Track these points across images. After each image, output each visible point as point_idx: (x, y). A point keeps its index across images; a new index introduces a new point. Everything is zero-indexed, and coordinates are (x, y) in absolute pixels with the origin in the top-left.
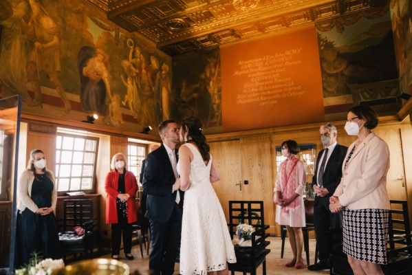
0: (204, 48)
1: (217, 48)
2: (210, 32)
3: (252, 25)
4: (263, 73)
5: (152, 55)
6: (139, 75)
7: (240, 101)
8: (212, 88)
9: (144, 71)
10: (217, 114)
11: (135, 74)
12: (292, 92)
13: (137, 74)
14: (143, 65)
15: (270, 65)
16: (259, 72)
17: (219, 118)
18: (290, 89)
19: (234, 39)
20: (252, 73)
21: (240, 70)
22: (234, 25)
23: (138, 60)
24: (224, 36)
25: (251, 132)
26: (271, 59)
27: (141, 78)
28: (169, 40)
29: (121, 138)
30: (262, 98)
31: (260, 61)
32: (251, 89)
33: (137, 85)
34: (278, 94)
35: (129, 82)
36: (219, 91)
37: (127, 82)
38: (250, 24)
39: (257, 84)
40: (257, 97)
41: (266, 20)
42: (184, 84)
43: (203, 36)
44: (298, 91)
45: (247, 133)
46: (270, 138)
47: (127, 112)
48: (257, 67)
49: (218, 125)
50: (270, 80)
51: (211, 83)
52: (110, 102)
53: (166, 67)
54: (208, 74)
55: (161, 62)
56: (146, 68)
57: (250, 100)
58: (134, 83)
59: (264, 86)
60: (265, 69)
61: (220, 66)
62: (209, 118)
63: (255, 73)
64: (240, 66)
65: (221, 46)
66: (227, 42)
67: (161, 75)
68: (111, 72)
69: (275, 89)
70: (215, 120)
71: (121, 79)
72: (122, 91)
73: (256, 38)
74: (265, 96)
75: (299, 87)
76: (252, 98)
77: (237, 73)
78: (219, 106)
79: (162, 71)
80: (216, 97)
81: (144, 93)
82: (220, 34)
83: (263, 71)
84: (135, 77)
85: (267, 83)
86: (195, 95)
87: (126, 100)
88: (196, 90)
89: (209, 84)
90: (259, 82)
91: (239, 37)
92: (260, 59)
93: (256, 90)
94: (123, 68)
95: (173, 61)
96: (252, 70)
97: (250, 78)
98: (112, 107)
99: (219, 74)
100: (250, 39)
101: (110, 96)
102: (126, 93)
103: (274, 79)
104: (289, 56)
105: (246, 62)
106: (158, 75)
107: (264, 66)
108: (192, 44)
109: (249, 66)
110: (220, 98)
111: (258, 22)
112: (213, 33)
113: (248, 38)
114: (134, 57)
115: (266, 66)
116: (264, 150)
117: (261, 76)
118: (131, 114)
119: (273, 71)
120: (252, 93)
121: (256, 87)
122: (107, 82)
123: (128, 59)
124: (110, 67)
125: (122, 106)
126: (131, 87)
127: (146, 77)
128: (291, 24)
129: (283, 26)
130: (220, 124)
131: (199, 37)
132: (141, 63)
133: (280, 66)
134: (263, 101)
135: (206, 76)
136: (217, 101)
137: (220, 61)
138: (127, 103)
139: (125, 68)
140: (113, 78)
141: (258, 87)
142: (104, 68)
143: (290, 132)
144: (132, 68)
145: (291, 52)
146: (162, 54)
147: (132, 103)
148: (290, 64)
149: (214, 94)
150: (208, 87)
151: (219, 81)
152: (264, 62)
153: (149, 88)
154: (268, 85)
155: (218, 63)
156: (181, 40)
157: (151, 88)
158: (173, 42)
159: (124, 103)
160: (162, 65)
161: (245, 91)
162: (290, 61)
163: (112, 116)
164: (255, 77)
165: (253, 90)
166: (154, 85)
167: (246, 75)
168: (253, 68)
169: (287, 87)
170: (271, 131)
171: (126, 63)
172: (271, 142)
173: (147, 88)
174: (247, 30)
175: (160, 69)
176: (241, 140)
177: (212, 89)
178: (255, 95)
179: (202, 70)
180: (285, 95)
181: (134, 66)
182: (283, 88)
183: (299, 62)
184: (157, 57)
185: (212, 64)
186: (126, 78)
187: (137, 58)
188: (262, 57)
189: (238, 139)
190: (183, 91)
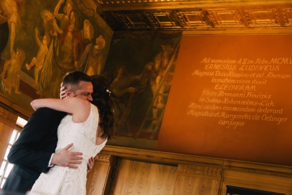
0: (161, 29)
1: (179, 34)
2: (174, 7)
3: (234, 12)
4: (233, 81)
5: (87, 18)
6: (61, 37)
7: (192, 112)
8: (158, 85)
9: (69, 34)
10: (155, 122)
11: (55, 34)
12: (268, 115)
13: (59, 34)
14: (71, 27)
15: (245, 72)
16: (229, 78)
17: (157, 128)
18: (266, 111)
19: (206, 26)
20: (218, 77)
21: (202, 70)
22: (209, 6)
23: (67, 17)
24: (193, 18)
25: (197, 159)
26: (249, 65)
27: (62, 43)
28: (116, 5)
29: (7, 112)
30: (223, 114)
31: (233, 64)
32: (211, 98)
33: (54, 48)
34: (248, 113)
35: (45, 42)
36: (167, 91)
37: (41, 40)
38: (231, 8)
39: (221, 94)
40: (216, 111)
41: (255, 8)
42: (120, 71)
43: (163, 11)
44: (277, 116)
45: (191, 158)
46: (222, 174)
47: (28, 80)
48: (227, 71)
49: (152, 137)
50: (241, 92)
51: (158, 78)
52: (9, 58)
53: (102, 41)
54: (157, 66)
55: (97, 32)
56: (73, 32)
57: (206, 114)
58: (51, 46)
59: (230, 98)
60: (238, 75)
61: (176, 58)
62: (142, 126)
63: (223, 78)
64: (204, 64)
65: (184, 33)
66: (194, 28)
67: (92, 48)
68: (23, 19)
69: (245, 106)
70: (150, 130)
71: (34, 32)
72: (31, 50)
73: (236, 32)
74: (228, 112)
75: (281, 111)
76: (210, 111)
77: (197, 72)
78: (160, 112)
79: (95, 44)
80: (160, 98)
81: (61, 65)
82: (187, 14)
83: (233, 78)
84: (55, 38)
85: (235, 95)
86: (132, 89)
87: (32, 64)
88: (135, 83)
89: (155, 79)
90: (225, 91)
91: (212, 24)
92: (234, 62)
93: (218, 101)
94: (42, 20)
95: (115, 37)
96: (219, 74)
97: (214, 84)
98: (10, 65)
99: (172, 69)
100: (228, 32)
101: (12, 50)
102: (36, 55)
103: (247, 91)
104: (276, 65)
105: (212, 61)
106: (88, 48)
107: (237, 71)
108: (145, 19)
109: (217, 67)
110: (165, 101)
111: (243, 8)
112: (178, 10)
113: (225, 29)
114: (61, 11)
115: (240, 72)
116: (210, 189)
117: (229, 84)
118: (33, 86)
119: (249, 81)
120: (212, 104)
121: (219, 98)
122: (13, 29)
123: (52, 11)
124: (24, 11)
125: (23, 69)
126: (45, 48)
127: (69, 44)
128: (288, 22)
129: (276, 22)
130: (156, 138)
131: (159, 11)
132: (70, 24)
133: (260, 76)
134: (224, 119)
135: (153, 68)
136: (160, 105)
137: (177, 52)
138: (33, 68)
139: (45, 21)
140: (23, 27)
141: (222, 98)
142: (15, 9)
143: (254, 171)
144: (55, 24)
145: (280, 61)
146: (102, 23)
147: (40, 71)
148: (275, 76)
149: (158, 94)
150: (152, 83)
151: (169, 78)
152: (239, 66)
153: (70, 61)
154: (235, 99)
155: (174, 54)
156: (133, 9)
157: (73, 62)
158: (122, 8)
159: (28, 67)
160: (98, 37)
161: (202, 100)
162: (275, 73)
163: (5, 78)
164: (221, 84)
165: (214, 101)
166: (78, 59)
167: (210, 78)
168: (221, 71)
169: (263, 108)
170: (226, 164)
171: (48, 15)
172: (223, 179)
173: (67, 59)
174: (224, 17)
175: (93, 42)
176: (179, 167)
177: (157, 87)
178: (214, 108)
179: (151, 59)
180: (257, 118)
181: (58, 22)
182: (257, 107)
183: (288, 76)
184: (93, 23)
185: (166, 54)
186: (42, 34)
187: (65, 14)
188: (237, 59)
189: (176, 165)
190: (116, 80)
